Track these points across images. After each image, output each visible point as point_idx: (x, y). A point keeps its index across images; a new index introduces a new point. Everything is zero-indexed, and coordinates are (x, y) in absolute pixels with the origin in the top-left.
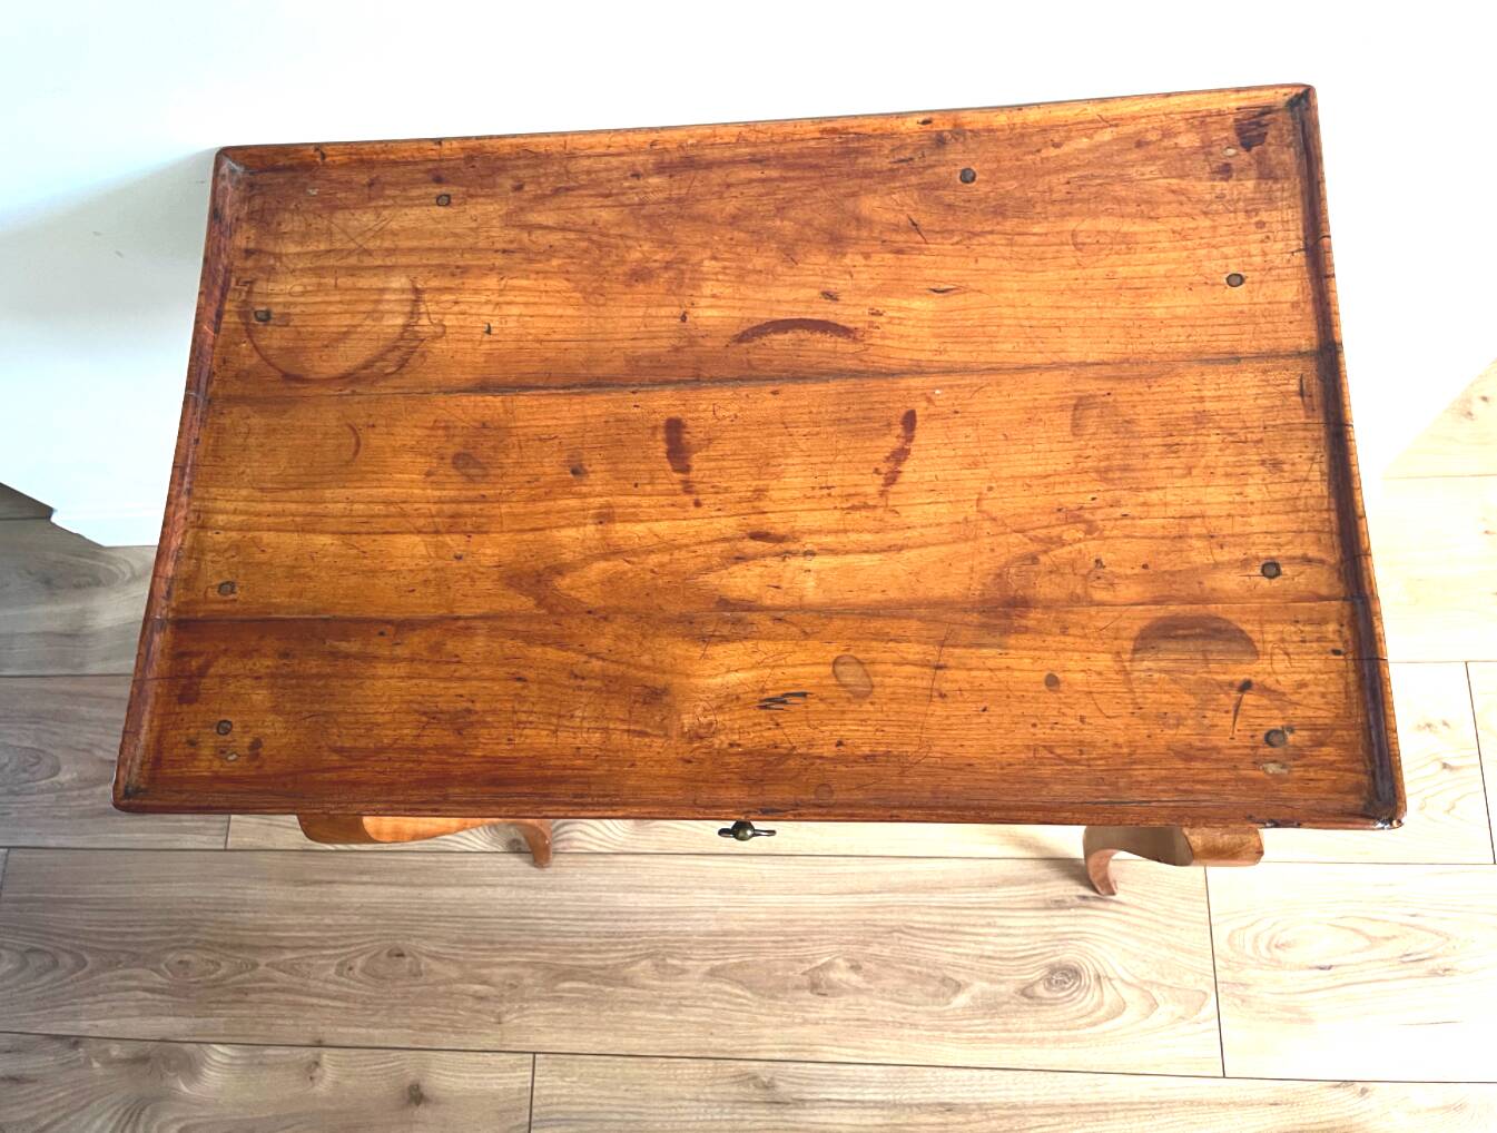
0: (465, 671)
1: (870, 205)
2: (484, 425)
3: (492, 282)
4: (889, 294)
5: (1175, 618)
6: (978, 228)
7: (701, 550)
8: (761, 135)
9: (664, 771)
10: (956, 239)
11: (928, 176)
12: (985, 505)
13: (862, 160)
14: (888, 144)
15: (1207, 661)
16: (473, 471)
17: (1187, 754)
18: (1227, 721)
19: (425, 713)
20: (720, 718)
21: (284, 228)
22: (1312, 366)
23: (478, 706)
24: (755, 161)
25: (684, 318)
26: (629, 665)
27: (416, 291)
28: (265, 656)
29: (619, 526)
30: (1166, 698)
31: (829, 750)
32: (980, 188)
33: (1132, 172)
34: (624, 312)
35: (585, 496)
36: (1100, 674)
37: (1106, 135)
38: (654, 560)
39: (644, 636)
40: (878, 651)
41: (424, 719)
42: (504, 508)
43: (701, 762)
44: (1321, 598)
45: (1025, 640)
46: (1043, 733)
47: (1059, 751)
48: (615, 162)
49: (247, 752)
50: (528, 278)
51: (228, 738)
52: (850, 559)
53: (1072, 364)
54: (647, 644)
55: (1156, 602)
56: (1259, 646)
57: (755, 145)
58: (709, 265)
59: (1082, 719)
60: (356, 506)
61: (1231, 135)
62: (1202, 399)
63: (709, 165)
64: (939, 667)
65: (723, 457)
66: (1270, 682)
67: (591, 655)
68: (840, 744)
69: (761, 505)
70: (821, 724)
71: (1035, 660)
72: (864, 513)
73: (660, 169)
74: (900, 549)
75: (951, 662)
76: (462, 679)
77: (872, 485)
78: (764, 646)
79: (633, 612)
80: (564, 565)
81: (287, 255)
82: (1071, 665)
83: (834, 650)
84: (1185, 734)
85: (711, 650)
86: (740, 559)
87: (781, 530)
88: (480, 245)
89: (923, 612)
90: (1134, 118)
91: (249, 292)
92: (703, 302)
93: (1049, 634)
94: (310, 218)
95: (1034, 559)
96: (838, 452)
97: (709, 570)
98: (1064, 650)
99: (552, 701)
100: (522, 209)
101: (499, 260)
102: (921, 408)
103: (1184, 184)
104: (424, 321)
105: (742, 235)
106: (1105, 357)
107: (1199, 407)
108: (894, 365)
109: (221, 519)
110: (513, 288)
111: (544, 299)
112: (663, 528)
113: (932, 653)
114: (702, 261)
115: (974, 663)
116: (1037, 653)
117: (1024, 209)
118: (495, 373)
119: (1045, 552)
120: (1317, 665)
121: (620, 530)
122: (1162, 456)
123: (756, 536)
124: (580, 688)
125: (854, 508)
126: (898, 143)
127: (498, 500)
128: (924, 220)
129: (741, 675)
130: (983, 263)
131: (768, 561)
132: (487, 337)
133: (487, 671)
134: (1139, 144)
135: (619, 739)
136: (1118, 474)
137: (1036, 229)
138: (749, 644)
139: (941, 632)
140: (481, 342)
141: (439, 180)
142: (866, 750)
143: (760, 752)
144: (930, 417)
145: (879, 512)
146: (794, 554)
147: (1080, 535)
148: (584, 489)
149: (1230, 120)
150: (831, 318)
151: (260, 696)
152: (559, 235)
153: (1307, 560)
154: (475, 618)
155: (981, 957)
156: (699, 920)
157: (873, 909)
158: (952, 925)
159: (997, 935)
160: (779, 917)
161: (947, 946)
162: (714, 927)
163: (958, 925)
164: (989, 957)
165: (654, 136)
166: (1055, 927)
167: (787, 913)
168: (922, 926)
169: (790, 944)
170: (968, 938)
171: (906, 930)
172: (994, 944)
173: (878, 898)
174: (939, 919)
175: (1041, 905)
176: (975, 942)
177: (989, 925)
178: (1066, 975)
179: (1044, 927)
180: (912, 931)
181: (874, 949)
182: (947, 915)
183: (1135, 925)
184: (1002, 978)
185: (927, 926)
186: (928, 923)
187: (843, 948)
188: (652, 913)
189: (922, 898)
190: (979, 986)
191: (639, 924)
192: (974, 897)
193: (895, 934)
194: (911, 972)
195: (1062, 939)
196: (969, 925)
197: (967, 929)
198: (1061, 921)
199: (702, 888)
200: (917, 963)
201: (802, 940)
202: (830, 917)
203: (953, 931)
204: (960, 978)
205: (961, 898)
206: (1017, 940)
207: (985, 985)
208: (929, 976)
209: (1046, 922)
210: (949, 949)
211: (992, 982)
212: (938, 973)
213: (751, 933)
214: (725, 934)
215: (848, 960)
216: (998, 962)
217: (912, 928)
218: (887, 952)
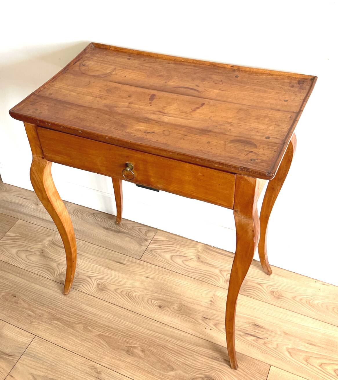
1: (214, 76)
3: (131, 71)
6: (234, 84)
8: (197, 62)
10: (229, 84)
11: (228, 75)
13: (216, 70)
14: (222, 69)
15: (244, 147)
16: (109, 92)
18: (244, 155)
20: (135, 132)
21: (96, 56)
22: (294, 114)
24: (193, 66)
26: (121, 121)
27: (115, 69)
30: (232, 150)
31: (154, 141)
32: (239, 79)
34: (154, 80)
38: (136, 110)
39: (127, 118)
42: (111, 98)
44: (277, 144)
45: (206, 136)
48: (166, 61)
53: (242, 104)
55: (239, 137)
56: (258, 147)
60: (83, 91)
62: (268, 114)
64: (185, 135)
66: (257, 152)
68: (157, 140)
70: (155, 137)
78: (150, 125)
80: (118, 107)
81: (94, 59)
83: (165, 129)
85: (139, 123)
86: (154, 114)
88: (132, 66)
89: (187, 128)
90: (277, 75)
92: (171, 82)
94: (102, 56)
96: (185, 105)
98: (214, 139)
100: (143, 63)
101: (134, 68)
105: (185, 75)
106: (250, 105)
108: (205, 97)
111: (139, 75)
112: (142, 107)
116: (208, 138)
117: (246, 83)
120: (269, 152)
121: (133, 105)
123: (159, 112)
124: (109, 121)
126: (225, 69)
128: (224, 81)
129: (143, 128)
130: (232, 88)
138: (148, 124)
139: (189, 131)
140: (123, 77)
143: (140, 138)
144: (207, 105)
148: (129, 99)
150: (196, 89)
152: (148, 68)
153: (277, 138)
154: (95, 108)
155: (184, 364)
156: (103, 320)
157: (156, 337)
158: (179, 351)
159: (192, 360)
160: (127, 329)
161: (175, 357)
162: (107, 324)
163: (182, 352)
164: (187, 365)
165: (176, 58)
166: (212, 364)
167: (130, 328)
168: (169, 348)
169: (127, 337)
170: (182, 357)
171: (165, 347)
172: (190, 362)
173: (160, 335)
174: (176, 348)
175: (211, 357)
176: (184, 359)
177: (191, 356)
179: (209, 363)
180: (166, 348)
181: (152, 349)
182: (179, 348)
183: (239, 374)
184: (188, 372)
185: (171, 349)
186: (172, 348)
187: (142, 344)
188: (91, 313)
189: (173, 340)
190: (180, 372)
191: (85, 314)
192: (190, 346)
193: (160, 347)
194: (160, 359)
195: (213, 369)
196: (184, 353)
197: (184, 355)
199: (109, 312)
200: (163, 357)
201: (131, 337)
202: (143, 335)
203: (179, 353)
204: (174, 367)
205: (186, 345)
206: (198, 364)
207: (182, 372)
208: (165, 362)
209: (210, 362)
210: (175, 358)
211: (184, 372)
212: (168, 363)
213: (116, 330)
214: (109, 327)
215: (142, 348)
216: (188, 367)
217: (167, 347)
218: (155, 351)
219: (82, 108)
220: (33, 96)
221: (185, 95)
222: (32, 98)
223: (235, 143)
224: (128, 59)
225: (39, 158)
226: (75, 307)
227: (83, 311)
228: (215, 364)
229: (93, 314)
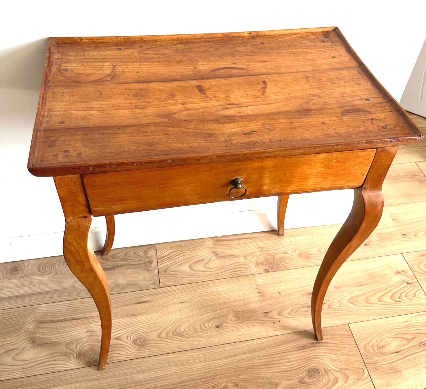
0: (149, 134)
1: (238, 49)
2: (141, 89)
3: (137, 64)
4: (250, 62)
5: (349, 109)
6: (268, 52)
7: (214, 108)
8: (207, 36)
9: (220, 149)
10: (263, 53)
11: (253, 44)
12: (291, 95)
13: (235, 41)
14: (240, 38)
15: (361, 116)
16: (139, 97)
17: (365, 132)
18: (371, 125)
19: (138, 143)
20: (233, 138)
21: (69, 54)
22: (359, 69)
23: (155, 141)
24: (206, 42)
25: (195, 68)
26: (201, 130)
27: (114, 65)
28: (78, 135)
29: (188, 105)
30: (354, 123)
31: (268, 141)
32: (266, 45)
33: (302, 42)
34: (178, 68)
35: (176, 100)
36: (335, 120)
37: (294, 36)
38: (201, 110)
39: (204, 124)
40: (273, 121)
41: (138, 144)
42: (152, 104)
43: (230, 146)
44: (382, 103)
45: (312, 116)
46: (325, 132)
47: (331, 135)
48: (168, 42)
49: (76, 156)
50: (147, 63)
51: (69, 153)
52: (258, 106)
53: (302, 72)
54: (205, 125)
55: (342, 107)
56: (372, 112)
57: (206, 38)
58: (199, 59)
59: (334, 129)
60: (103, 105)
61: (322, 36)
62: (336, 75)
63: (194, 43)
64: (291, 123)
65: (215, 91)
66: (377, 118)
67: (188, 129)
68: (270, 139)
69: (229, 99)
70: (263, 136)
71: (317, 120)
72: (259, 98)
73: (181, 43)
74: (272, 104)
75: (294, 122)
76: (149, 136)
77: (259, 94)
78: (240, 123)
79: (198, 120)
80: (174, 113)
81: (71, 59)
82: (326, 120)
83: (261, 122)
84: (362, 128)
85: (224, 125)
86: (226, 109)
87: (236, 103)
88: (132, 57)
89: (282, 113)
90: (299, 33)
91: (60, 66)
92: (199, 65)
93: (318, 115)
94: (78, 53)
95: (308, 103)
96: (247, 89)
97: (219, 111)
98: (323, 117)
99: (179, 138)
100: (143, 51)
101: (138, 60)
102: (266, 80)
103: (315, 44)
104: (117, 71)
105: (207, 54)
106: (309, 70)
107: (336, 76)
108: (256, 73)
109: (57, 109)
110: (143, 65)
111: (153, 66)
112: (202, 104)
113: (289, 120)
114: (197, 59)
115: (301, 121)
116: (317, 118)
117: (279, 48)
118: (141, 79)
119: (310, 101)
120: (387, 114)
121: (189, 106)
122: (331, 84)
123: (229, 104)
124: (187, 135)
125: (255, 98)
126: (243, 38)
127: (149, 102)
128: (254, 51)
129: (236, 129)
130: (271, 57)
131: (235, 108)
132: (138, 73)
133: (156, 134)
134: (302, 38)
135: (203, 144)
136: (322, 88)
137: (283, 51)
138: (236, 123)
139: (290, 117)
140: (136, 74)
141: (117, 46)
142: (278, 139)
143: (247, 143)
144: (269, 81)
145: (263, 98)
146: (243, 107)
147: (318, 98)
148: (176, 99)
149: (321, 34)
150: (236, 67)
151: (78, 144)
152: (155, 55)
153: (374, 98)
154: (149, 124)
155: (282, 371)
156: (171, 379)
157: (238, 361)
158: (269, 362)
159: (286, 362)
160: (202, 372)
161: (269, 370)
162: (177, 380)
163: (271, 361)
164: (285, 371)
165: (179, 36)
166: (305, 355)
167: (206, 369)
168: (258, 364)
169: (209, 381)
170: (275, 366)
172: (286, 366)
173: (239, 357)
174: (263, 361)
175: (299, 348)
176: (279, 367)
177: (282, 359)
178: (314, 372)
179: (302, 356)
180: (255, 367)
181: (242, 377)
182: (266, 358)
183: (332, 350)
184: (291, 378)
185: (260, 364)
186: (260, 363)
187: (230, 379)
188: (150, 380)
189: (256, 354)
190: (284, 383)
191: (145, 385)
192: (274, 350)
193: (249, 369)
194: (257, 382)
195: (309, 359)
196: (274, 361)
197: (275, 362)
198: (307, 353)
199: (170, 366)
200: (259, 378)
201: (213, 379)
202: (223, 368)
203: (269, 364)
204: (277, 381)
205: (269, 351)
206: (294, 363)
207: (286, 382)
208: (265, 383)
209: (302, 354)
210: (270, 371)
211: (289, 380)
212: (268, 381)
213: (193, 380)
214: (182, 382)
215: (233, 383)
216: (288, 372)
217: (254, 366)
218: (247, 377)
219: (131, 129)
220: (38, 133)
221: (233, 77)
222: (40, 136)
223: (348, 115)
224: (117, 49)
225: (77, 220)
226: (126, 385)
227: (139, 384)
228: (306, 353)
229: (154, 379)
